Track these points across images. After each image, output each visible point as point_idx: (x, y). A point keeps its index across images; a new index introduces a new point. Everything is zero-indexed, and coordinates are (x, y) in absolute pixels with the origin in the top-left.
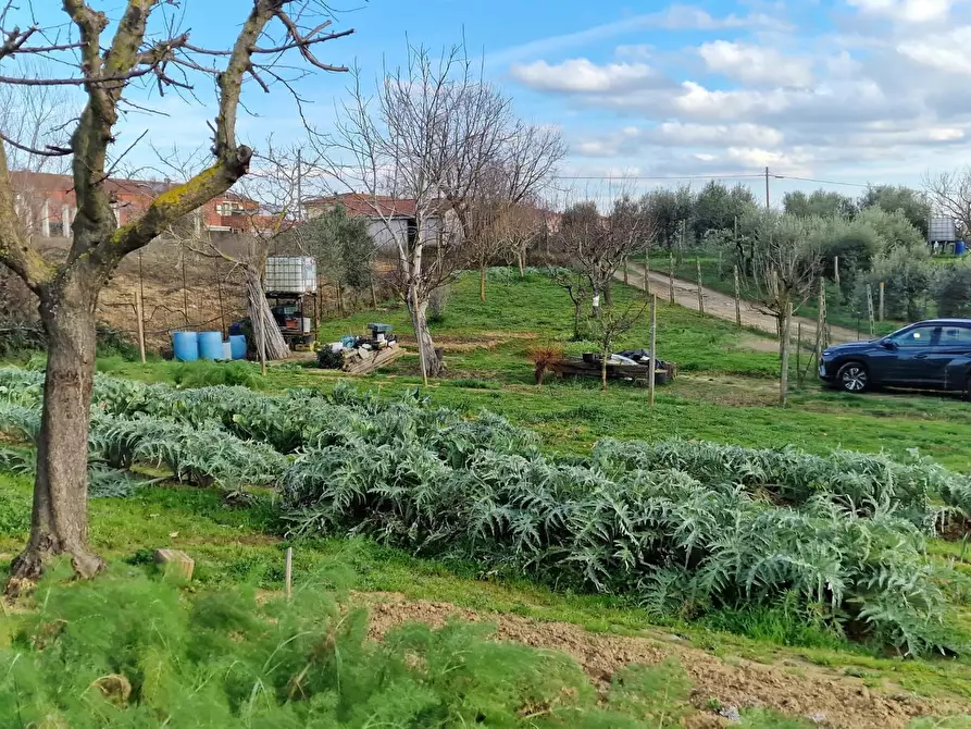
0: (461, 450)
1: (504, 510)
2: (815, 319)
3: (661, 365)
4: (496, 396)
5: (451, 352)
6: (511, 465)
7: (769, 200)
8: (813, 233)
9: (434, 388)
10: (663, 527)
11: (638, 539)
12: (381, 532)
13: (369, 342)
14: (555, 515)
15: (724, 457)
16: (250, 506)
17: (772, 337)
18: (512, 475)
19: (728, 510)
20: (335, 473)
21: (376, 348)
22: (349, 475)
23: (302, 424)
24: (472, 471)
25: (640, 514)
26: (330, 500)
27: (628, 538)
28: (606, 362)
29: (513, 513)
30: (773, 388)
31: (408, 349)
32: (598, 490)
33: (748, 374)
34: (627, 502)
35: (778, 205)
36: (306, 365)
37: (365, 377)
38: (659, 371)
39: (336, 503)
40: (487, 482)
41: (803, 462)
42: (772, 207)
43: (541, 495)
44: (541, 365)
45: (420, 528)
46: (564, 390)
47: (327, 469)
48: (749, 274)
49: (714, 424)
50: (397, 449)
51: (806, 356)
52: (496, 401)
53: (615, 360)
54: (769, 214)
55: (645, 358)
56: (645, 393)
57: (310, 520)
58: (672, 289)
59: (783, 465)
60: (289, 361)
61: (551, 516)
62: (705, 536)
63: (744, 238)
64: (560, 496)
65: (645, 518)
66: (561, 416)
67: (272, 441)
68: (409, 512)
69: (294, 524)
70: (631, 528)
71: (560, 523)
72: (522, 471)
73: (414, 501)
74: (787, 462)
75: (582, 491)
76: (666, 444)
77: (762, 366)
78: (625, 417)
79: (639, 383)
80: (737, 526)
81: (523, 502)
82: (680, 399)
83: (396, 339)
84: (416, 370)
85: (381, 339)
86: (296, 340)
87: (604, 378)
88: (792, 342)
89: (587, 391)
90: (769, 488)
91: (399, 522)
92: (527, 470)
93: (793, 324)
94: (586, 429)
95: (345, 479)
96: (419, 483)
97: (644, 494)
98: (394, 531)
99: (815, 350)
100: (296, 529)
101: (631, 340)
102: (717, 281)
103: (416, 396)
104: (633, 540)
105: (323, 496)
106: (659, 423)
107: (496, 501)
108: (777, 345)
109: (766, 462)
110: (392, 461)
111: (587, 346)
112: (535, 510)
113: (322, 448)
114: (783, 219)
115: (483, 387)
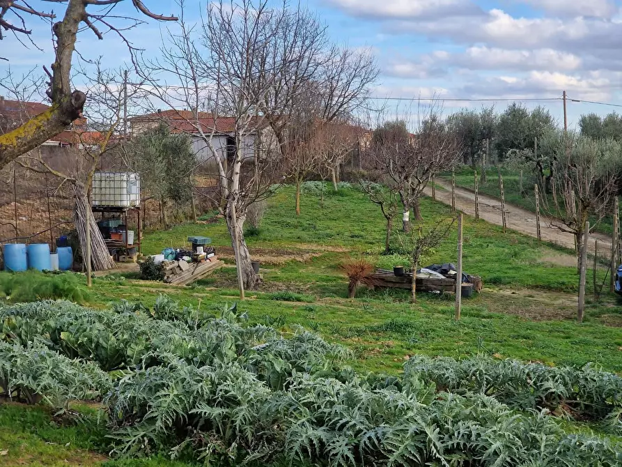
0: (278, 369)
1: (321, 433)
2: (610, 234)
3: (466, 279)
4: (311, 310)
5: (268, 265)
6: (328, 389)
7: (566, 121)
8: (607, 155)
9: (250, 299)
10: (473, 451)
11: (449, 461)
12: (201, 451)
13: (188, 254)
14: (370, 438)
15: (528, 375)
16: (76, 424)
17: (571, 252)
18: (328, 399)
19: (533, 434)
20: (158, 394)
21: (196, 260)
22: (172, 395)
23: (127, 343)
24: (290, 394)
25: (450, 437)
26: (153, 420)
27: (438, 460)
28: (415, 276)
29: (329, 435)
30: (571, 302)
31: (226, 261)
32: (410, 414)
33: (548, 288)
34: (438, 426)
35: (575, 127)
36: (130, 276)
37: (185, 289)
38: (465, 284)
39: (159, 423)
40: (304, 404)
41: (602, 380)
42: (569, 128)
43: (356, 418)
44: (354, 278)
45: (239, 448)
46: (375, 304)
47: (150, 389)
48: (549, 192)
49: (518, 337)
50: (218, 370)
51: (603, 271)
52: (311, 315)
53: (424, 274)
54: (566, 135)
55: (452, 272)
56: (452, 306)
57: (134, 439)
58: (477, 205)
59: (582, 382)
60: (113, 271)
61: (365, 439)
62: (512, 459)
63: (544, 158)
64: (374, 419)
65: (455, 441)
66: (373, 330)
67: (97, 358)
68: (229, 432)
69: (119, 443)
70: (441, 451)
71: (373, 445)
72: (338, 394)
73: (233, 422)
74: (586, 379)
75: (395, 414)
76: (473, 362)
77: (561, 280)
78: (434, 330)
79: (446, 296)
80: (542, 449)
81: (338, 425)
82: (485, 313)
83: (214, 252)
84: (234, 282)
85: (201, 252)
86: (120, 252)
87: (414, 291)
88: (589, 257)
89: (397, 304)
90: (570, 404)
91: (219, 442)
92: (342, 393)
93: (591, 240)
94: (397, 342)
95: (169, 400)
96: (239, 404)
97: (454, 417)
98: (214, 451)
99: (610, 265)
100: (120, 447)
101: (439, 254)
102: (519, 197)
103: (234, 311)
104: (444, 462)
105: (147, 416)
106: (466, 337)
107: (312, 423)
108: (574, 260)
109: (567, 379)
110: (213, 383)
111: (396, 260)
112: (351, 432)
113: (146, 368)
114: (580, 141)
115: (298, 300)
